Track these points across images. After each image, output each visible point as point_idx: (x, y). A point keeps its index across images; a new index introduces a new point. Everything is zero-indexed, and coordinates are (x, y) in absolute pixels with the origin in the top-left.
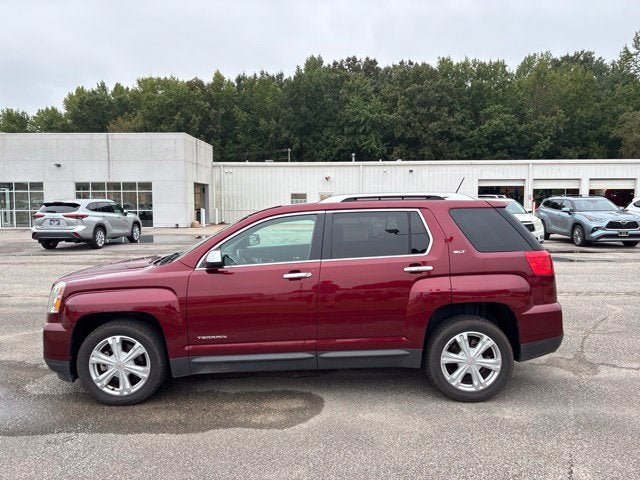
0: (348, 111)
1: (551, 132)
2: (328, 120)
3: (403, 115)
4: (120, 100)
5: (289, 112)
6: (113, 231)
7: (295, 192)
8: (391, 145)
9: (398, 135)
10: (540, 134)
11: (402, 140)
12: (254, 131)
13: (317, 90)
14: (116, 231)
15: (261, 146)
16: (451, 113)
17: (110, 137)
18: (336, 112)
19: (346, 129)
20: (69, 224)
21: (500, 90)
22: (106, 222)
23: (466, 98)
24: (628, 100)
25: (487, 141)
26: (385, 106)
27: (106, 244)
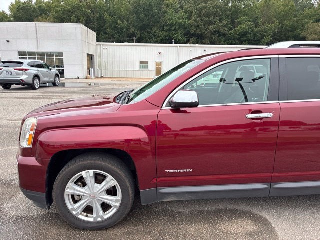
0: (167, 17)
1: (271, 33)
2: (155, 23)
3: (196, 21)
4: (40, 7)
5: (133, 17)
6: (44, 79)
7: (142, 61)
8: (188, 38)
9: (192, 32)
10: (265, 34)
11: (194, 35)
12: (115, 27)
13: (150, 5)
14: (46, 80)
15: (119, 36)
16: (221, 21)
17: (37, 25)
18: (160, 18)
19: (165, 28)
20: (18, 74)
21: (247, 9)
22: (40, 74)
23: (228, 13)
24: (310, 17)
25: (238, 37)
26: (186, 16)
27: (41, 87)
